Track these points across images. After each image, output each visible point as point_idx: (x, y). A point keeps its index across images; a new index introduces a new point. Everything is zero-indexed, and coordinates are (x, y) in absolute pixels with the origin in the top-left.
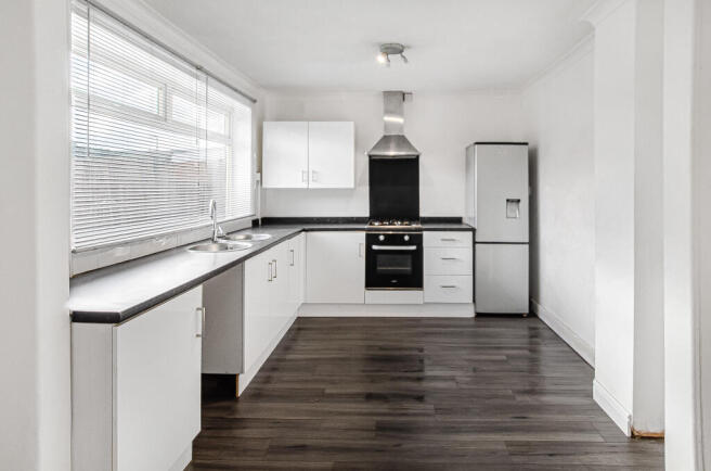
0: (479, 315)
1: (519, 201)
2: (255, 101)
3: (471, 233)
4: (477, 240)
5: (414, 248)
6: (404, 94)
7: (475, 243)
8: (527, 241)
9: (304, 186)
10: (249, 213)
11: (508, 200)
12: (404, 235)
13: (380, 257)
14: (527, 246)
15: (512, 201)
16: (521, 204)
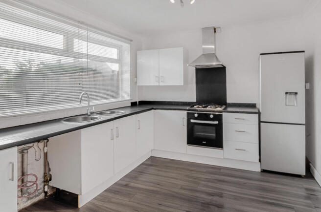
0: (264, 171)
1: (296, 93)
2: (131, 41)
3: (257, 115)
4: (261, 120)
5: (216, 122)
6: (215, 29)
7: (260, 122)
8: (304, 123)
9: (157, 84)
10: (129, 98)
11: (286, 93)
12: (211, 114)
13: (196, 126)
14: (304, 126)
15: (291, 94)
16: (298, 96)
